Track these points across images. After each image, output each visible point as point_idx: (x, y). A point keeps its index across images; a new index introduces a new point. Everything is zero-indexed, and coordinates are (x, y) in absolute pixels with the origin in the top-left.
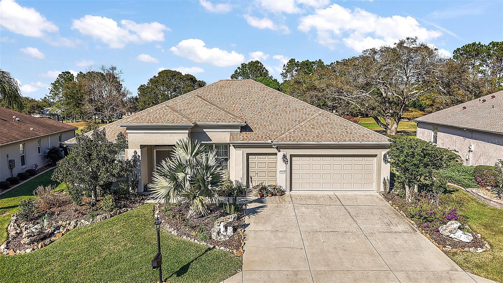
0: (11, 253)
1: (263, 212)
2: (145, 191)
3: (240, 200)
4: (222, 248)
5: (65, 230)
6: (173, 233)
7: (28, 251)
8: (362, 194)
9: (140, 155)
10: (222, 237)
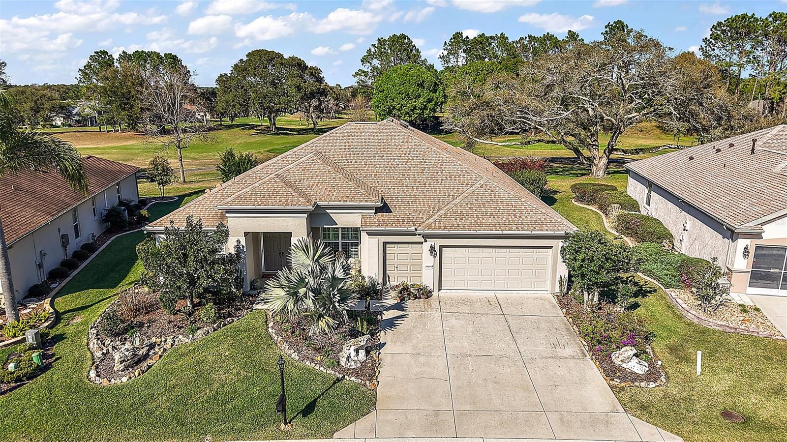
0: (105, 382)
1: (403, 324)
2: (251, 289)
3: (375, 305)
4: (353, 379)
5: (162, 350)
6: (293, 356)
7: (124, 379)
8: (531, 296)
9: (244, 245)
10: (353, 363)
